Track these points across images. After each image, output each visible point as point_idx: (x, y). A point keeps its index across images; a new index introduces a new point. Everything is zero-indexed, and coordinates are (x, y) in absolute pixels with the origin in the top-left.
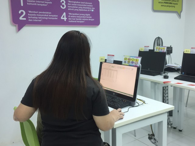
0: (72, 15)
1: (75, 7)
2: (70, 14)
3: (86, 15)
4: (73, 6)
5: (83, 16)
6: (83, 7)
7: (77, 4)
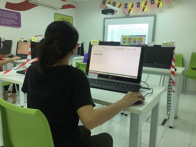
0: (3, 19)
1: (4, 15)
2: (1, 18)
3: (12, 20)
4: (3, 14)
5: (10, 21)
6: (10, 15)
7: (6, 13)
